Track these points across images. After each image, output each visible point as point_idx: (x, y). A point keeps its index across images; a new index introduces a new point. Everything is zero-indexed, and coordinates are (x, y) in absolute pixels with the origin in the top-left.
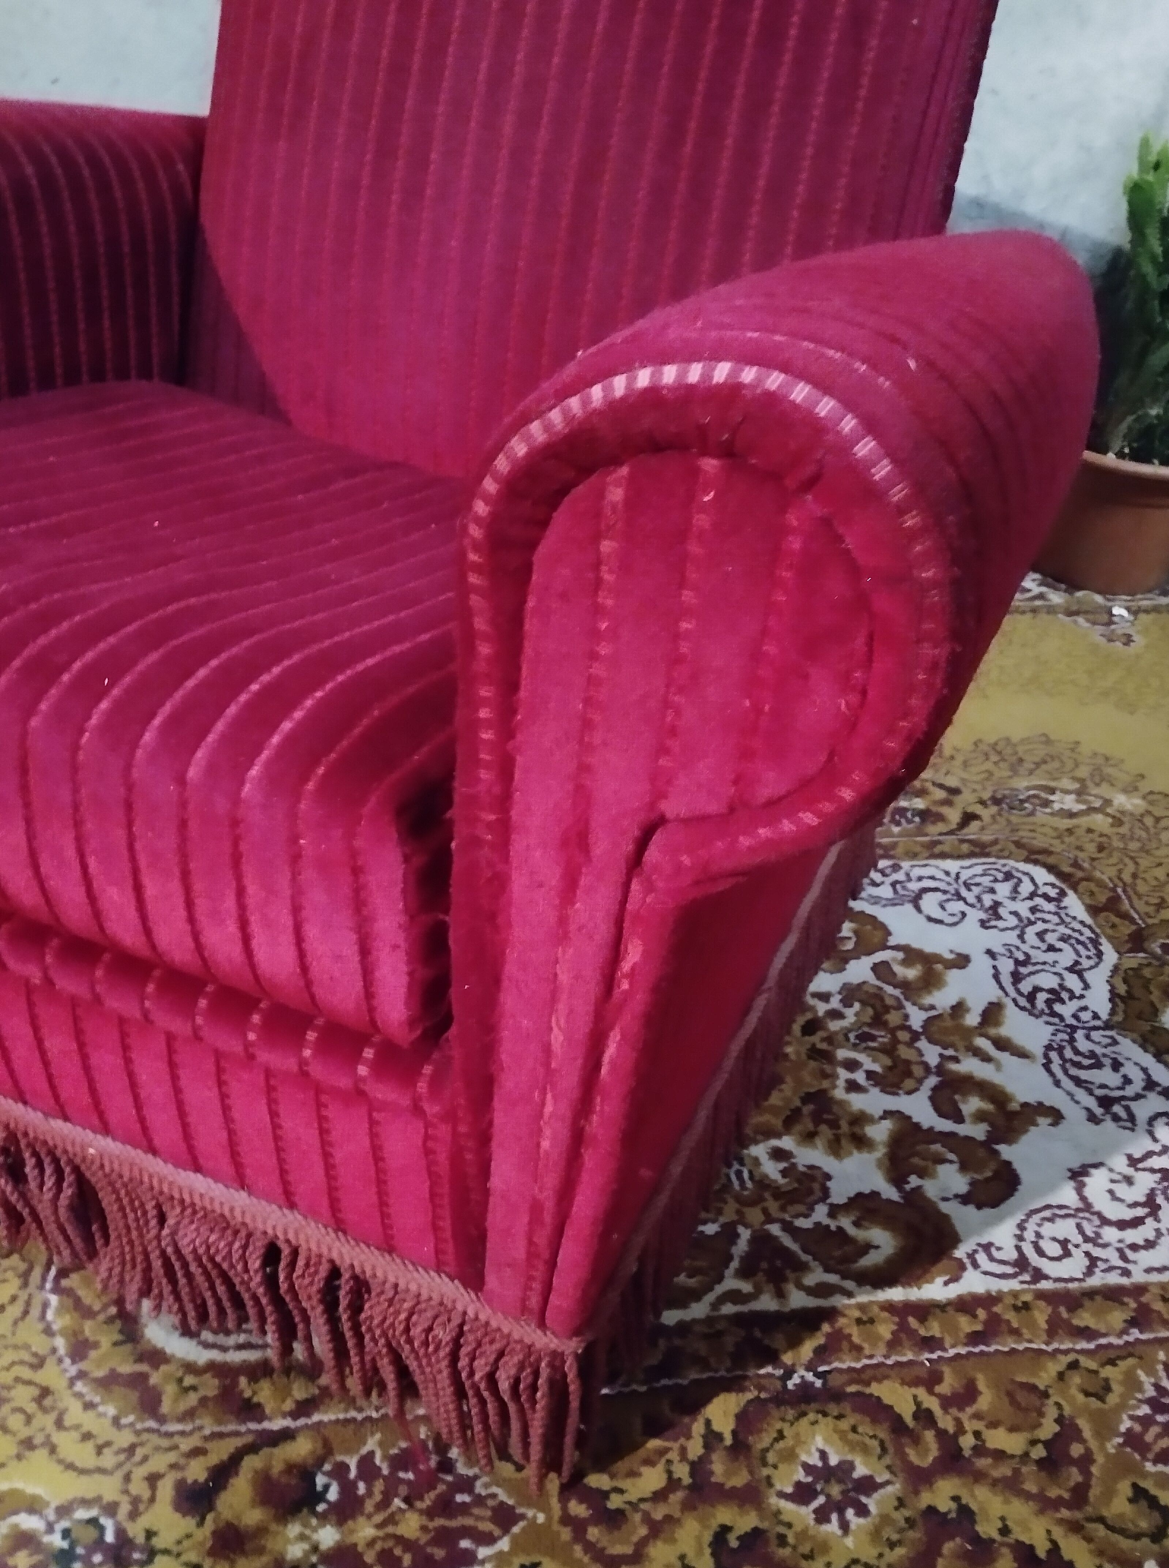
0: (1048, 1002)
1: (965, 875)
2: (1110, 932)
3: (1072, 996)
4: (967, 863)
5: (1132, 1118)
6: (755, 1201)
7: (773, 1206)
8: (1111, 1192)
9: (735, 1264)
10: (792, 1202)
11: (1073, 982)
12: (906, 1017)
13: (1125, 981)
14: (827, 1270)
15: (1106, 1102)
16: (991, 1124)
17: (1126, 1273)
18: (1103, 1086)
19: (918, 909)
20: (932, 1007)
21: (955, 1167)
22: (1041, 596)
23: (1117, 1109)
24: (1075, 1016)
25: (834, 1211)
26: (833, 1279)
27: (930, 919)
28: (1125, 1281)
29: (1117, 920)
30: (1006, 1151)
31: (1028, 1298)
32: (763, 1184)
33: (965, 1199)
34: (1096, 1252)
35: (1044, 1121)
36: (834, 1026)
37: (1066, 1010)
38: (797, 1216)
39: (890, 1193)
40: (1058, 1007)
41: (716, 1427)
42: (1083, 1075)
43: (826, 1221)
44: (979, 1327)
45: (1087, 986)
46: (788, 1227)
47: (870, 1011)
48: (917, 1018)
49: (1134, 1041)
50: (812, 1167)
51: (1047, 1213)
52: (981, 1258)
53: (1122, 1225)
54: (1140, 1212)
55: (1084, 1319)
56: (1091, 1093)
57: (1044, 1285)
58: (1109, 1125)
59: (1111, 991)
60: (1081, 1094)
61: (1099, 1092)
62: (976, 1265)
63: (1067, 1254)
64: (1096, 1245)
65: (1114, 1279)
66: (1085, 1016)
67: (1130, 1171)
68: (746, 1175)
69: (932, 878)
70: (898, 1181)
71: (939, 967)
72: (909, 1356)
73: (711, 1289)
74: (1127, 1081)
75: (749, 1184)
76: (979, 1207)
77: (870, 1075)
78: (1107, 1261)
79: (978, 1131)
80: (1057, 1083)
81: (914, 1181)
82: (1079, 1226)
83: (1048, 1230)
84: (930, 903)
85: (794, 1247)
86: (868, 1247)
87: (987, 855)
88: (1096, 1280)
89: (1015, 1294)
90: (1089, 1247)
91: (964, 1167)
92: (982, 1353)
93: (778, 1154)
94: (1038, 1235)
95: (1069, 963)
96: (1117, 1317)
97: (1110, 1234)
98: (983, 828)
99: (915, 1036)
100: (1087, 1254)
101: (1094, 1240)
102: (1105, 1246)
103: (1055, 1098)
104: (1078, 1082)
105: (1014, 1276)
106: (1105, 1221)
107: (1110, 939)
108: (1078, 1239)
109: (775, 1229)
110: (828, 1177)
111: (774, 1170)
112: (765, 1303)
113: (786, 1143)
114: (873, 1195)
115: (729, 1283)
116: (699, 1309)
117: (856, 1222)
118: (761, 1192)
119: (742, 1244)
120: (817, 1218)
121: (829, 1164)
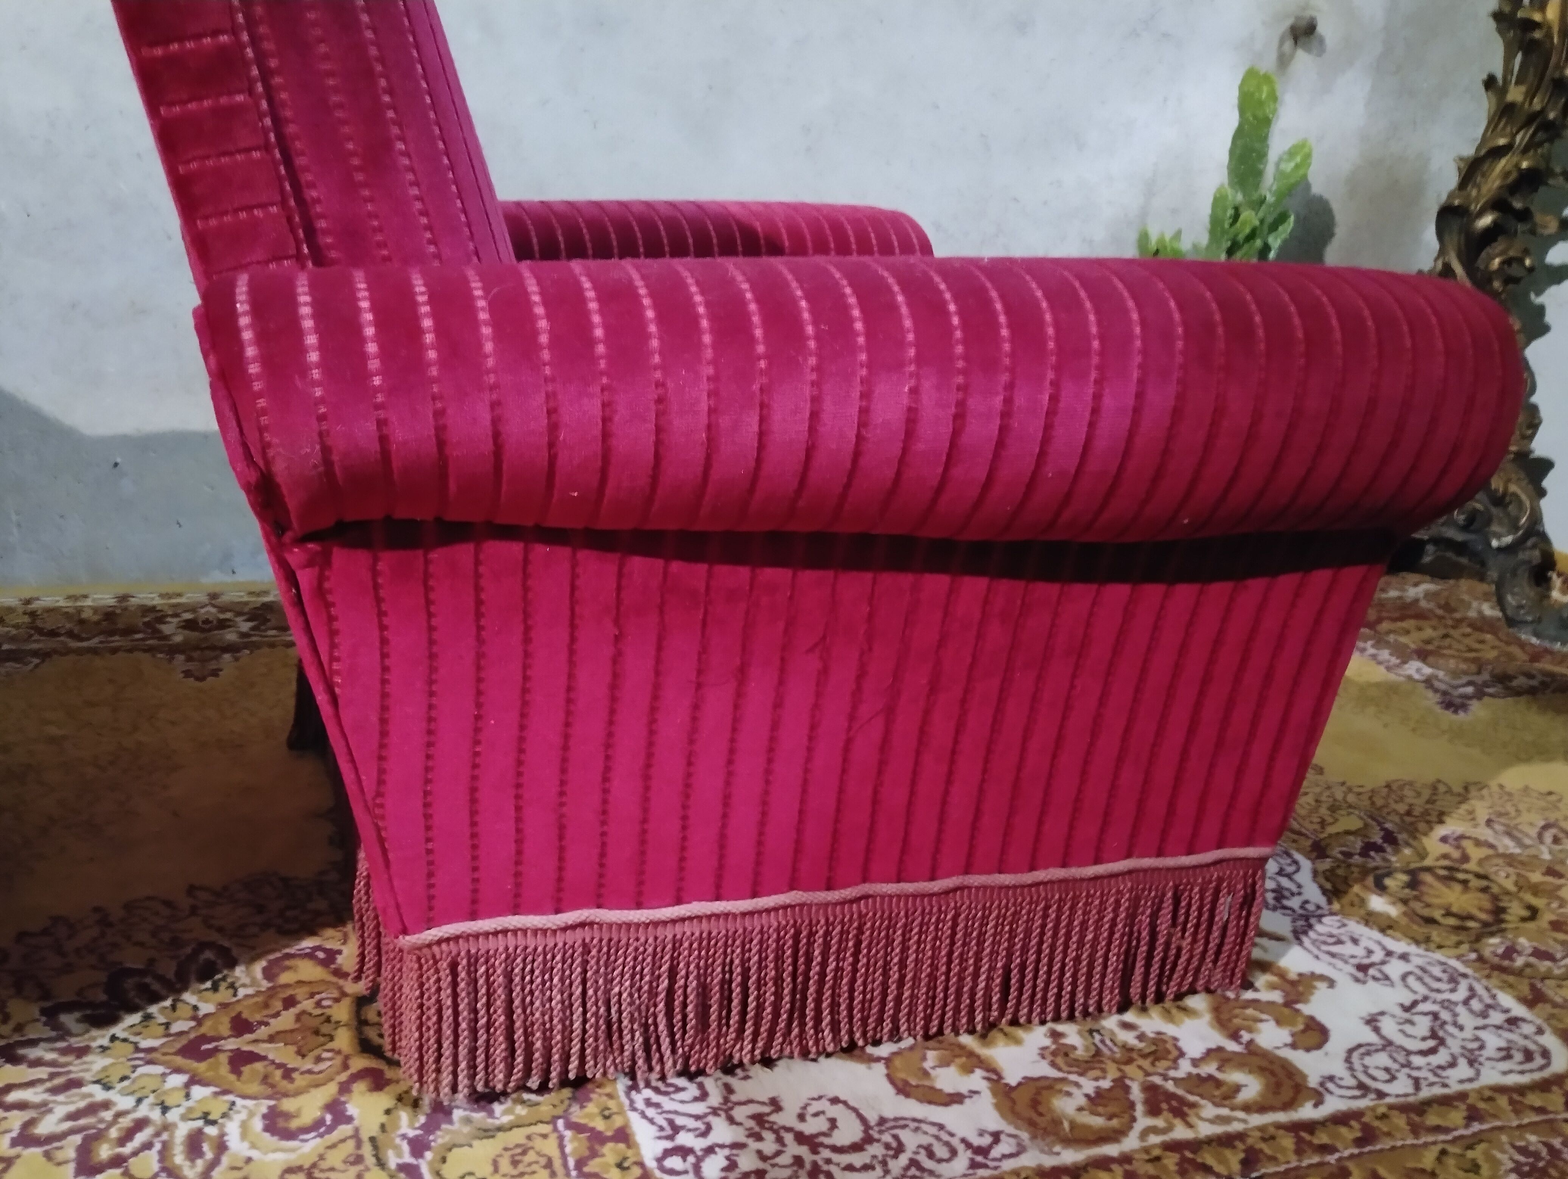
0: (1277, 899)
2: (1294, 845)
3: (1293, 894)
5: (1387, 978)
6: (1130, 1061)
7: (1146, 1064)
8: (1401, 1031)
9: (1140, 1109)
10: (1157, 1059)
11: (1285, 882)
13: (1327, 879)
14: (1216, 1105)
15: (1363, 968)
16: (1283, 991)
17: (1445, 1085)
18: (1353, 957)
21: (1272, 1023)
23: (1372, 972)
24: (1302, 907)
25: (1195, 1062)
26: (1225, 1112)
28: (1446, 1091)
29: (1295, 837)
30: (1306, 1009)
31: (1382, 1110)
32: (1127, 1049)
33: (1294, 1046)
34: (1415, 1074)
35: (1322, 986)
37: (1294, 903)
38: (1169, 1068)
39: (1232, 1046)
40: (1286, 903)
42: (1335, 949)
43: (1195, 1071)
44: (1359, 1134)
45: (1299, 886)
46: (1166, 1078)
49: (1358, 922)
50: (1159, 1033)
51: (1362, 1050)
52: (1330, 1086)
53: (1424, 1053)
54: (1431, 1043)
55: (1432, 1119)
56: (1346, 962)
57: (1388, 1100)
58: (1371, 983)
59: (1321, 887)
60: (1339, 964)
61: (1353, 961)
62: (1331, 1093)
63: (1393, 1078)
64: (1413, 1069)
65: (1438, 1091)
66: (1309, 906)
67: (1407, 1015)
68: (1108, 1042)
70: (1235, 1036)
72: (1316, 1159)
73: (1131, 1128)
74: (1370, 952)
75: (1115, 1049)
76: (1308, 1050)
78: (1425, 1079)
79: (1276, 996)
80: (1317, 957)
81: (1246, 1036)
82: (1391, 1057)
83: (1368, 1061)
85: (1180, 1092)
86: (1237, 1088)
88: (1426, 1093)
89: (1373, 1109)
90: (1406, 1070)
91: (1279, 1022)
92: (1370, 1152)
93: (1127, 1026)
94: (1366, 1067)
95: (1277, 870)
96: (1456, 1117)
97: (1417, 1060)
100: (1409, 1076)
101: (1408, 1065)
102: (1419, 1068)
103: (1320, 968)
104: (1333, 955)
105: (1363, 1096)
106: (1409, 1053)
107: (1298, 850)
108: (1395, 1066)
109: (1157, 1080)
110: (1176, 1039)
111: (1129, 1038)
112: (1181, 1133)
113: (1129, 1017)
114: (1220, 1049)
115: (1143, 1121)
116: (1131, 1143)
117: (1219, 1069)
118: (1129, 1054)
119: (1136, 1093)
120: (1185, 1068)
121: (1170, 1030)
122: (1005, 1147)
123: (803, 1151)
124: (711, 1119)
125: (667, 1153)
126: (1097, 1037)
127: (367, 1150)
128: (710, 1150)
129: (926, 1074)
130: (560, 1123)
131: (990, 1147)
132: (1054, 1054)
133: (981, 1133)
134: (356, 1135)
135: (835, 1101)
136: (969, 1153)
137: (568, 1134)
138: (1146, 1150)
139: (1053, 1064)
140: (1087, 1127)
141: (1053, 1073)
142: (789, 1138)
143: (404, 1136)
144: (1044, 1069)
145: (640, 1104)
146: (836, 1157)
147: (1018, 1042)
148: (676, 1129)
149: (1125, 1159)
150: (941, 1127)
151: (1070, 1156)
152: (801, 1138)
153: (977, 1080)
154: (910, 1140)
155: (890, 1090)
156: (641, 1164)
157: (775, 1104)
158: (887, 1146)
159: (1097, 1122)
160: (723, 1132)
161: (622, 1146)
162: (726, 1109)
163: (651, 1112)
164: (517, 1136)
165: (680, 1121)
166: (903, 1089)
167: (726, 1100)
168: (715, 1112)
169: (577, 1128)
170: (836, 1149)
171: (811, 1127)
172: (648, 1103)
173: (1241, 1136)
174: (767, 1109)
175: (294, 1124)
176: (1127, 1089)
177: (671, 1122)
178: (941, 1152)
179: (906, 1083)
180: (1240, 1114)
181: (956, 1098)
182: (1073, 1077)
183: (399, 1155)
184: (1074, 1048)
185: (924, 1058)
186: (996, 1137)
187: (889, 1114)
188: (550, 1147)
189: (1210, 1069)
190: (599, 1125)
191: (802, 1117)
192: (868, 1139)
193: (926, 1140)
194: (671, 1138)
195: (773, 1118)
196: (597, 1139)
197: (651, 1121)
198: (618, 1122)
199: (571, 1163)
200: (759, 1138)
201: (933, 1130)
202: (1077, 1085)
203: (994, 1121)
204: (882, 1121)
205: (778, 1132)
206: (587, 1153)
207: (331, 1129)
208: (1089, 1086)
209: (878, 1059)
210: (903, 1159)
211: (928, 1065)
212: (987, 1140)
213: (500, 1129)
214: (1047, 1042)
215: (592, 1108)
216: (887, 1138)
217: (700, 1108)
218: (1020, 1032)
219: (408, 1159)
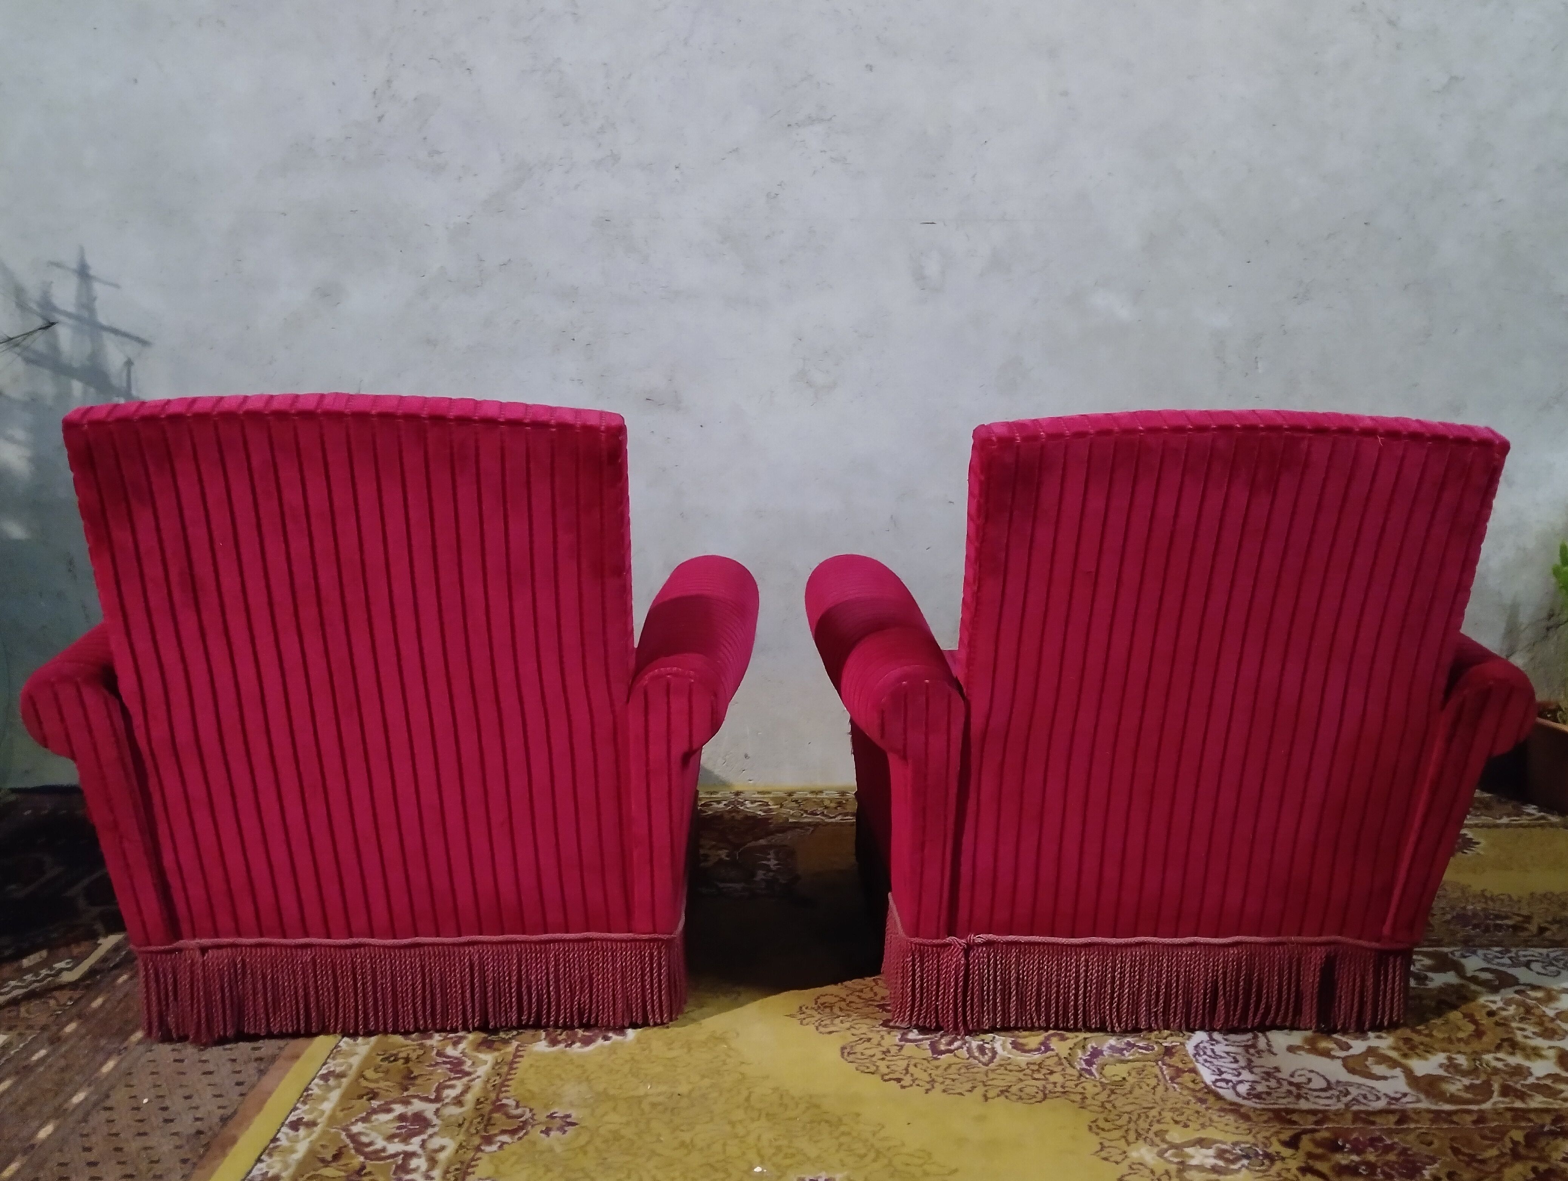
1: (1552, 955)
4: (1551, 950)
6: (1496, 1074)
7: (1506, 1076)
9: (1496, 1094)
10: (1514, 1074)
12: (1544, 1012)
14: (1545, 1096)
19: (1531, 970)
20: (1557, 1009)
22: (1542, 818)
25: (1538, 1079)
26: (1550, 1099)
27: (1538, 973)
32: (1496, 1068)
36: (1504, 1013)
38: (1521, 1079)
41: (1516, 1139)
43: (1537, 1082)
46: (1517, 1083)
47: (1522, 1009)
48: (1551, 1013)
50: (1518, 1064)
68: (1484, 1065)
69: (1533, 956)
71: (1554, 993)
73: (1489, 1100)
75: (1488, 1068)
77: (1534, 1033)
84: (1535, 966)
85: (1524, 1089)
87: (1562, 946)
93: (1498, 1059)
98: (1554, 934)
99: (1552, 1020)
109: (1511, 1083)
110: (1529, 1067)
111: (1499, 1065)
112: (1519, 1104)
113: (1500, 1055)
114: (1557, 1075)
115: (1496, 1097)
116: (1487, 1106)
117: (1553, 1082)
118: (1496, 1071)
119: (1496, 1087)
120: (1531, 1080)
121: (1527, 1063)
122: (1408, 1099)
123: (1293, 1089)
124: (1240, 1070)
125: (1217, 1080)
126: (1478, 1063)
127: (1064, 1061)
128: (1241, 1082)
129: (1367, 1067)
130: (1160, 1063)
131: (1400, 1099)
132: (1448, 1066)
133: (1396, 1093)
134: (1057, 1055)
135: (1312, 1071)
136: (1388, 1100)
137: (1164, 1067)
138: (1495, 1110)
139: (1446, 1071)
140: (1458, 1096)
141: (1446, 1074)
142: (1285, 1083)
143: (1081, 1058)
144: (1441, 1072)
145: (1202, 1061)
146: (1310, 1092)
147: (1426, 1059)
148: (1221, 1073)
149: (1480, 1111)
150: (1373, 1088)
151: (1447, 1107)
152: (1291, 1083)
153: (1398, 1071)
154: (1354, 1092)
155: (1344, 1071)
156: (1205, 1083)
157: (1277, 1069)
158: (1341, 1092)
159: (1469, 1096)
160: (1246, 1075)
161: (1193, 1075)
162: (1250, 1067)
163: (1207, 1064)
164: (1139, 1065)
165: (1223, 1069)
166: (1352, 1071)
167: (1249, 1065)
168: (1243, 1068)
169: (1169, 1066)
170: (1310, 1089)
171: (1296, 1080)
172: (1206, 1061)
173: (1555, 1110)
174: (1272, 1071)
175: (1027, 1048)
176: (1491, 1086)
177: (1219, 1070)
178: (1370, 1097)
179: (1354, 1069)
180: (1559, 1102)
181: (1385, 1078)
182: (1458, 1077)
183: (1080, 1064)
184: (1461, 1065)
185: (1367, 1060)
186: (1405, 1095)
187: (1342, 1079)
188: (1156, 1070)
189: (1549, 1082)
190: (1181, 1066)
191: (1292, 1076)
192: (1329, 1087)
193: (1363, 1092)
194: (1220, 1075)
195: (1276, 1074)
196: (1179, 1072)
197: (1208, 1068)
198: (1191, 1066)
199: (1168, 1078)
200: (1267, 1080)
201: (1369, 1089)
202: (1460, 1080)
203: (1405, 1089)
204: (1338, 1082)
205: (1279, 1081)
206: (1174, 1075)
207: (1046, 1051)
208: (1466, 1081)
209: (1338, 1058)
210: (1349, 1098)
211: (1367, 1063)
212: (1398, 1096)
213: (1129, 1061)
214: (1445, 1061)
215: (1174, 1059)
216: (1341, 1089)
217: (1234, 1066)
218: (1428, 1055)
219: (1085, 1066)
